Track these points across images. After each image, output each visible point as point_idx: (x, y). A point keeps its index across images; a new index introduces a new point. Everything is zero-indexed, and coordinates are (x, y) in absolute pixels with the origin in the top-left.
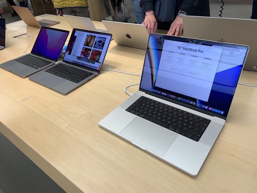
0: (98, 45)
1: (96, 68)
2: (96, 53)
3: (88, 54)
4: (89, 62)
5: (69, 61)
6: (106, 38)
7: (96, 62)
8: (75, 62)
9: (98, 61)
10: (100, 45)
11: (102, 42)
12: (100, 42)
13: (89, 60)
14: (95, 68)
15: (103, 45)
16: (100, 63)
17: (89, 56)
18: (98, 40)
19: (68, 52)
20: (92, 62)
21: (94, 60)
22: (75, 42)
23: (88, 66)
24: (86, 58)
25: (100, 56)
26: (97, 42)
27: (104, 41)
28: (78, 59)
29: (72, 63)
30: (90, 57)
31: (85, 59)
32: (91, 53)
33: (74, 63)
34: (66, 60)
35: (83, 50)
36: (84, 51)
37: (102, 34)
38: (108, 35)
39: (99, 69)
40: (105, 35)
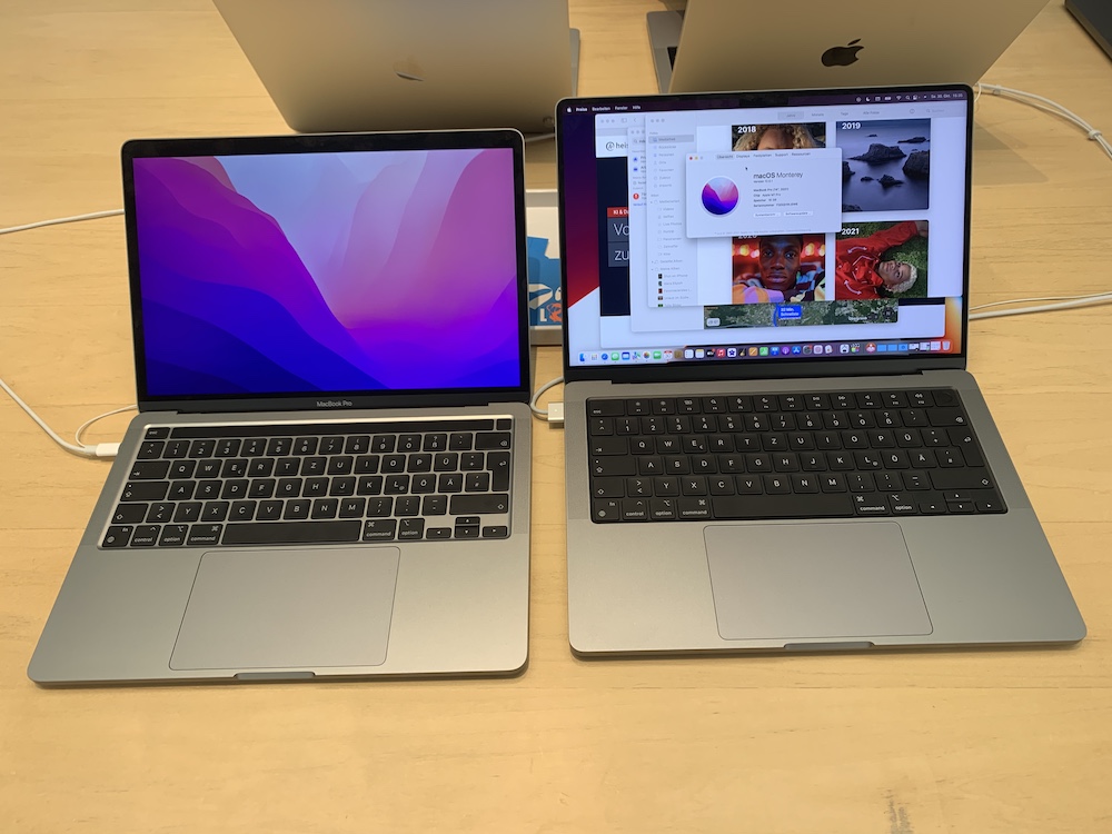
0: (875, 184)
1: (924, 346)
2: (879, 246)
3: (804, 271)
4: (843, 320)
5: (641, 360)
6: (926, 123)
7: (904, 302)
8: (700, 354)
9: (918, 295)
10: (888, 183)
11: (896, 155)
12: (878, 157)
13: (834, 305)
14: (914, 347)
15: (919, 173)
16: (941, 301)
17: (820, 277)
18: (862, 146)
19: (594, 297)
20: (863, 311)
21: (882, 292)
22: (625, 205)
23: (844, 348)
24: (798, 299)
25: (924, 259)
26: (860, 169)
27: (920, 147)
28: (725, 324)
29: (670, 364)
30: (839, 287)
31: (797, 308)
32: (829, 251)
33: (694, 363)
34: (600, 362)
35: (744, 251)
36: (756, 254)
37: (878, 99)
38: (940, 96)
39: (952, 345)
40: (908, 98)
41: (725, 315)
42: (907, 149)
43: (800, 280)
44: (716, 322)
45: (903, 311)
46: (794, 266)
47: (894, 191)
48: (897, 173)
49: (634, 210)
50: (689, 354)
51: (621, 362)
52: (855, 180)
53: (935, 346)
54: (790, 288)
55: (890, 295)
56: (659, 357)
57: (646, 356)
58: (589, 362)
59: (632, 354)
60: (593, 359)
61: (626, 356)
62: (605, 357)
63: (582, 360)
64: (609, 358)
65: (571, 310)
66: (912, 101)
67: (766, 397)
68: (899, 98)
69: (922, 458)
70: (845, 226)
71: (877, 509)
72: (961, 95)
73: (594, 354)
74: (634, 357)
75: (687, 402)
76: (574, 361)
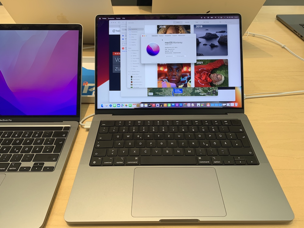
0: (208, 47)
1: (228, 105)
2: (210, 68)
3: (183, 76)
4: (198, 94)
5: (124, 107)
6: (225, 26)
7: (220, 88)
8: (146, 105)
9: (225, 86)
10: (213, 46)
11: (215, 36)
12: (209, 37)
13: (194, 89)
14: (224, 105)
15: (224, 43)
16: (233, 88)
17: (189, 79)
18: (204, 33)
19: (107, 84)
20: (205, 91)
21: (212, 84)
22: (119, 51)
23: (198, 105)
24: (181, 86)
25: (227, 73)
26: (203, 41)
27: (224, 34)
28: (155, 95)
30: (196, 83)
31: (181, 90)
32: (192, 69)
33: (144, 109)
34: (109, 107)
35: (162, 69)
36: (166, 70)
37: (208, 17)
38: (230, 17)
39: (239, 104)
40: (219, 17)
41: (155, 92)
42: (219, 35)
43: (182, 79)
44: (152, 94)
45: (220, 92)
46: (179, 74)
47: (215, 49)
48: (216, 42)
49: (122, 53)
50: (142, 105)
51: (117, 108)
52: (201, 45)
53: (232, 105)
54: (178, 82)
55: (215, 86)
56: (131, 106)
57: (126, 106)
58: (104, 107)
59: (121, 105)
60: (106, 106)
61: (119, 105)
62: (111, 106)
63: (102, 106)
64: (112, 106)
65: (99, 88)
66: (220, 18)
67: (168, 121)
68: (216, 17)
69: (225, 143)
70: (198, 61)
71: (206, 162)
72: (237, 17)
73: (107, 105)
74: (122, 106)
75: (139, 122)
76: (99, 107)
